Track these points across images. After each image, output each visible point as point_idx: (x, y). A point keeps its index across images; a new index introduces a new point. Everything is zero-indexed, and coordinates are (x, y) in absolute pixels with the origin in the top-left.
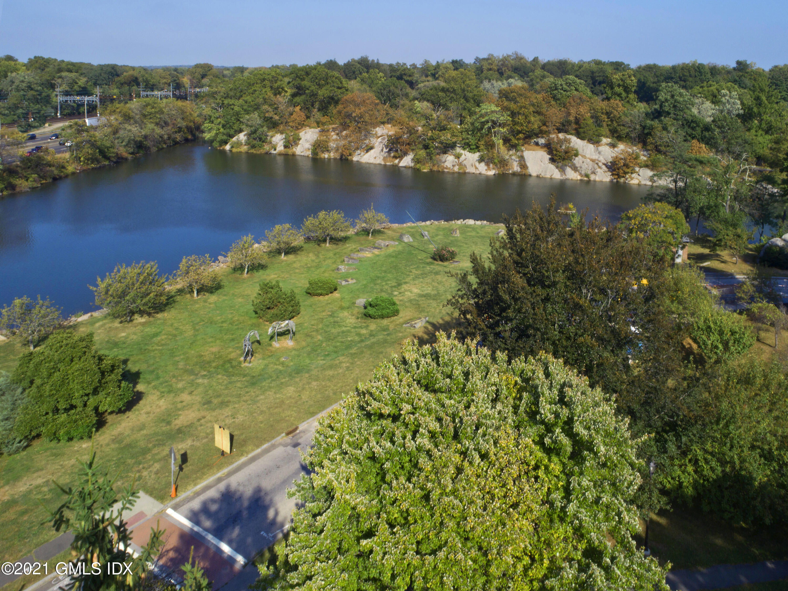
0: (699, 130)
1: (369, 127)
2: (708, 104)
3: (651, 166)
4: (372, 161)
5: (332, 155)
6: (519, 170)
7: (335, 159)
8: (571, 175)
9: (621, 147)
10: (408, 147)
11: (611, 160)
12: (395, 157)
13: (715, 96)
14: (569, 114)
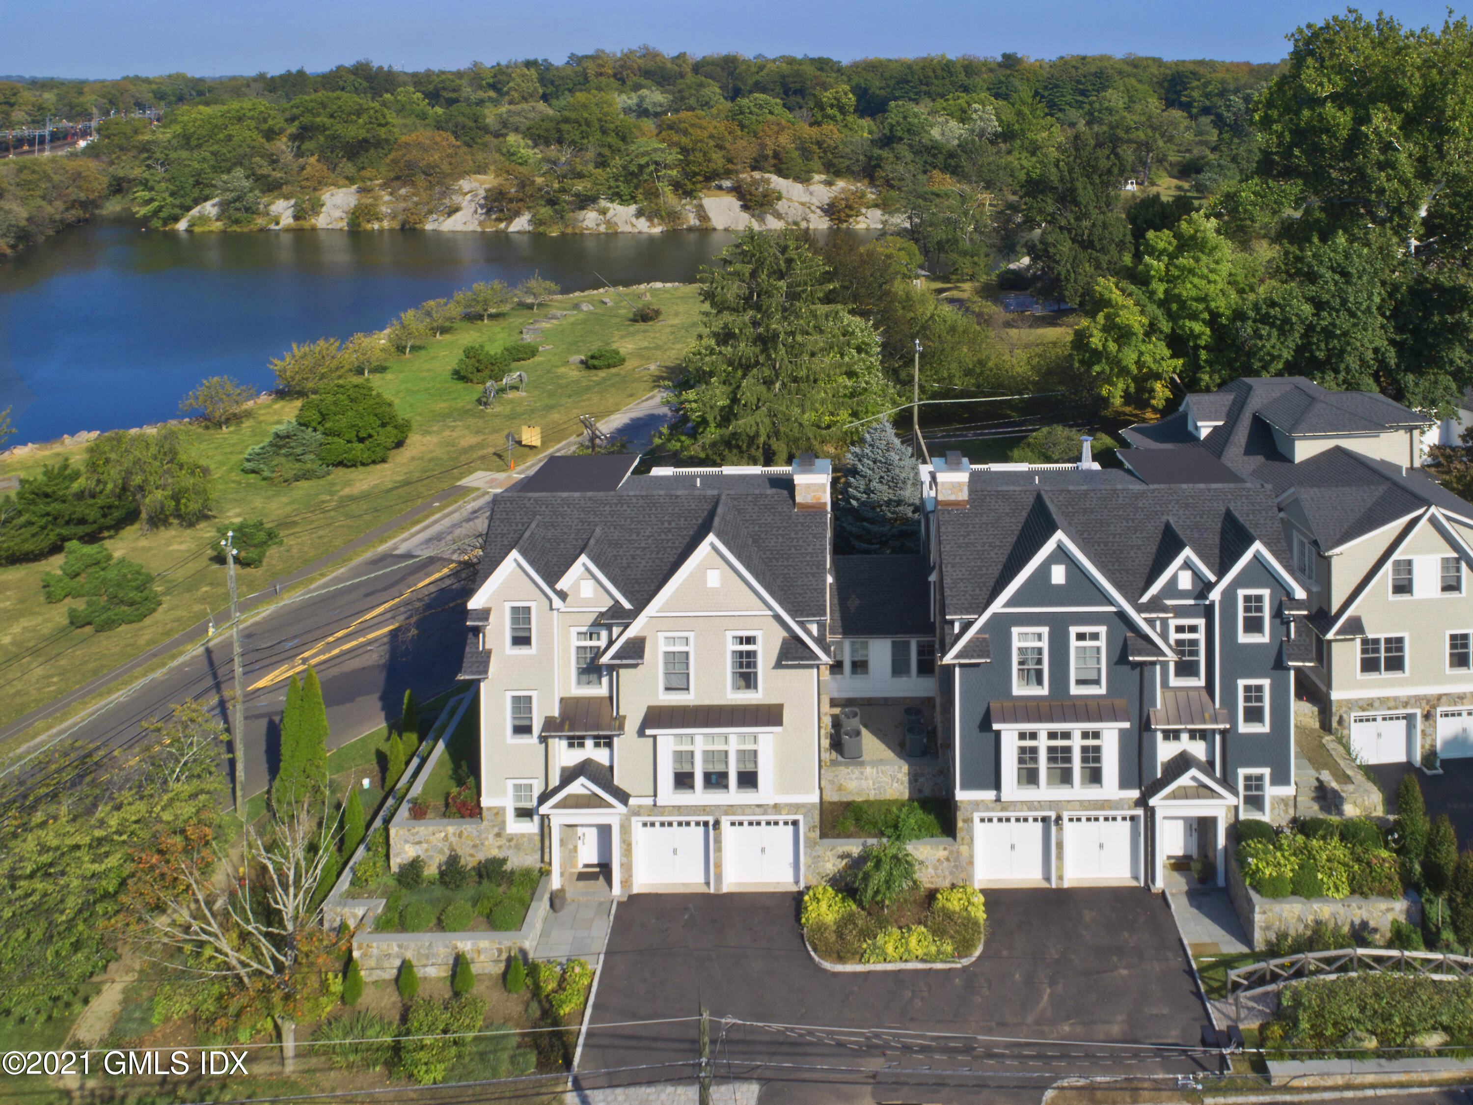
0: (941, 158)
1: (448, 181)
2: (953, 123)
3: (884, 205)
4: (460, 227)
5: (386, 224)
6: (697, 223)
7: (391, 230)
8: (774, 224)
9: (841, 184)
10: (520, 204)
11: (827, 201)
12: (499, 220)
13: (964, 111)
14: (763, 146)
